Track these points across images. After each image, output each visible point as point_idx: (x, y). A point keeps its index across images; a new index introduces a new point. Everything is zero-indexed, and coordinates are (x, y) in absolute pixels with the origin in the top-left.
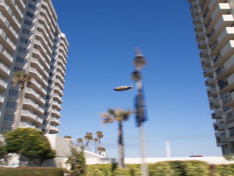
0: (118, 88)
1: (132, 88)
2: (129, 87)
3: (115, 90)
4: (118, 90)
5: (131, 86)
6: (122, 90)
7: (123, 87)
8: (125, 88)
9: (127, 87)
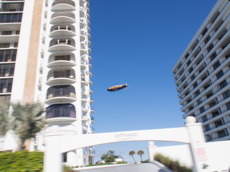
0: (112, 88)
2: (124, 86)
3: (108, 90)
4: (111, 90)
5: (125, 84)
6: (116, 90)
7: (117, 86)
8: (119, 87)
9: (121, 86)
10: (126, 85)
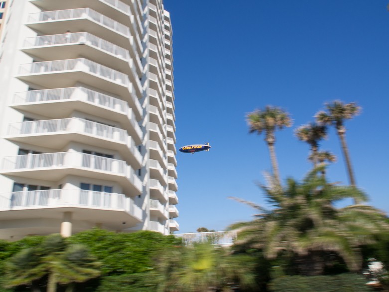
1: (210, 147)
2: (205, 147)
4: (186, 151)
5: (207, 144)
6: (193, 151)
7: (195, 146)
8: (198, 147)
9: (201, 147)
10: (208, 146)
